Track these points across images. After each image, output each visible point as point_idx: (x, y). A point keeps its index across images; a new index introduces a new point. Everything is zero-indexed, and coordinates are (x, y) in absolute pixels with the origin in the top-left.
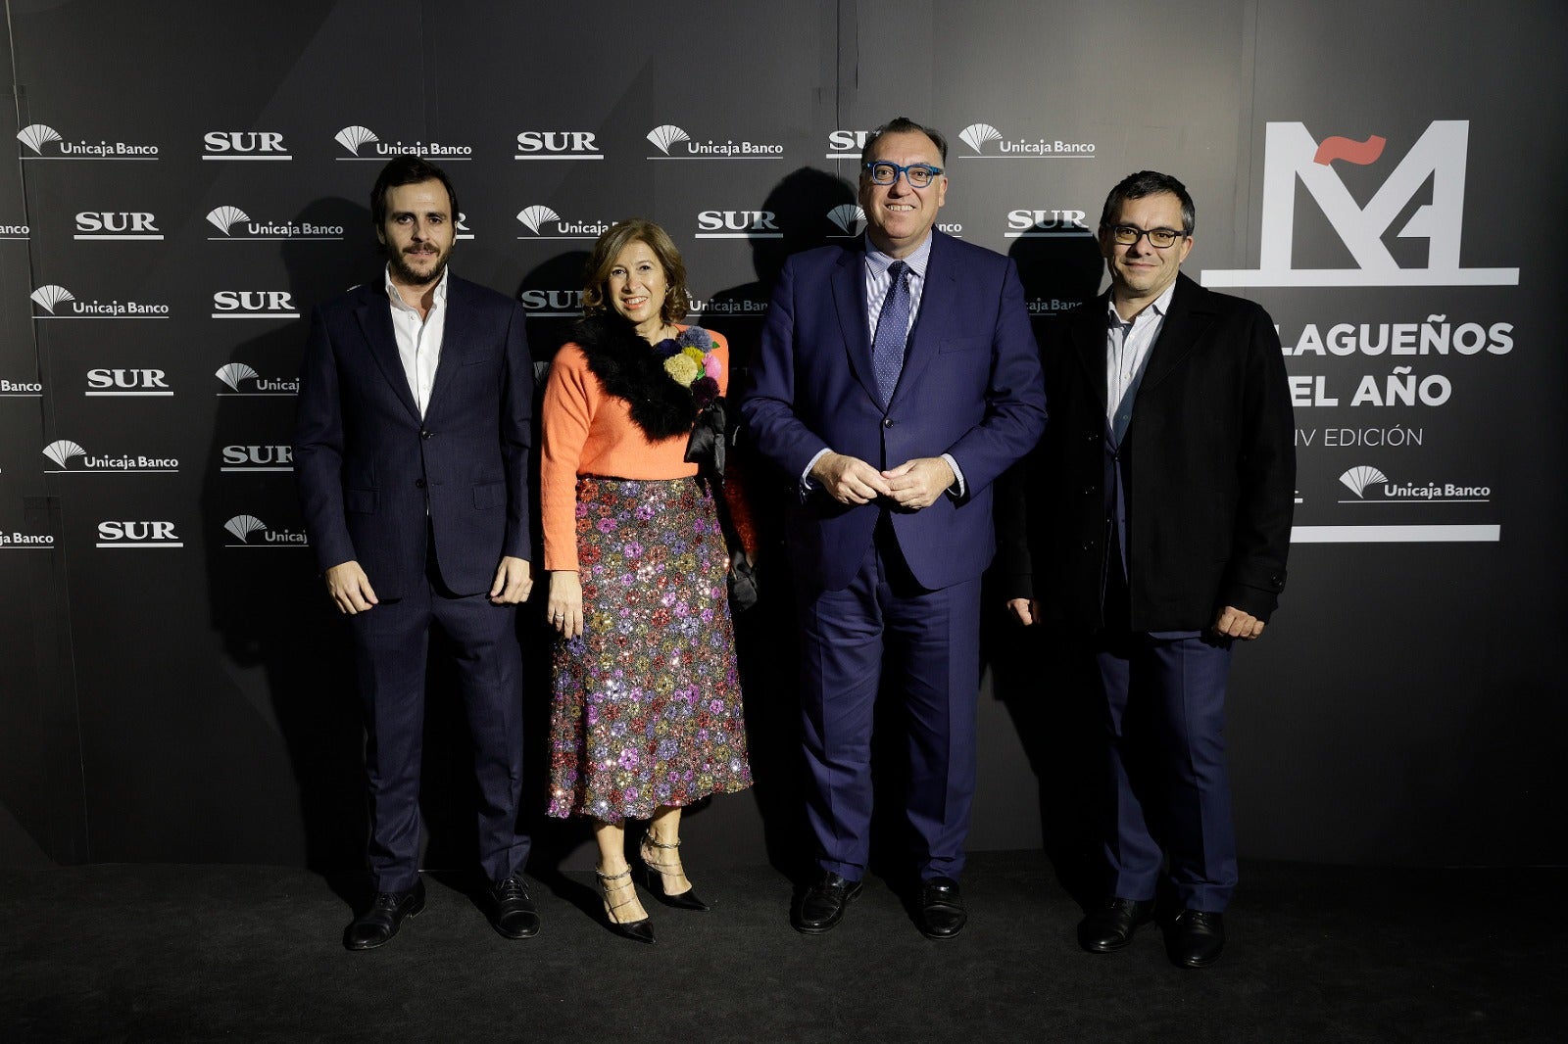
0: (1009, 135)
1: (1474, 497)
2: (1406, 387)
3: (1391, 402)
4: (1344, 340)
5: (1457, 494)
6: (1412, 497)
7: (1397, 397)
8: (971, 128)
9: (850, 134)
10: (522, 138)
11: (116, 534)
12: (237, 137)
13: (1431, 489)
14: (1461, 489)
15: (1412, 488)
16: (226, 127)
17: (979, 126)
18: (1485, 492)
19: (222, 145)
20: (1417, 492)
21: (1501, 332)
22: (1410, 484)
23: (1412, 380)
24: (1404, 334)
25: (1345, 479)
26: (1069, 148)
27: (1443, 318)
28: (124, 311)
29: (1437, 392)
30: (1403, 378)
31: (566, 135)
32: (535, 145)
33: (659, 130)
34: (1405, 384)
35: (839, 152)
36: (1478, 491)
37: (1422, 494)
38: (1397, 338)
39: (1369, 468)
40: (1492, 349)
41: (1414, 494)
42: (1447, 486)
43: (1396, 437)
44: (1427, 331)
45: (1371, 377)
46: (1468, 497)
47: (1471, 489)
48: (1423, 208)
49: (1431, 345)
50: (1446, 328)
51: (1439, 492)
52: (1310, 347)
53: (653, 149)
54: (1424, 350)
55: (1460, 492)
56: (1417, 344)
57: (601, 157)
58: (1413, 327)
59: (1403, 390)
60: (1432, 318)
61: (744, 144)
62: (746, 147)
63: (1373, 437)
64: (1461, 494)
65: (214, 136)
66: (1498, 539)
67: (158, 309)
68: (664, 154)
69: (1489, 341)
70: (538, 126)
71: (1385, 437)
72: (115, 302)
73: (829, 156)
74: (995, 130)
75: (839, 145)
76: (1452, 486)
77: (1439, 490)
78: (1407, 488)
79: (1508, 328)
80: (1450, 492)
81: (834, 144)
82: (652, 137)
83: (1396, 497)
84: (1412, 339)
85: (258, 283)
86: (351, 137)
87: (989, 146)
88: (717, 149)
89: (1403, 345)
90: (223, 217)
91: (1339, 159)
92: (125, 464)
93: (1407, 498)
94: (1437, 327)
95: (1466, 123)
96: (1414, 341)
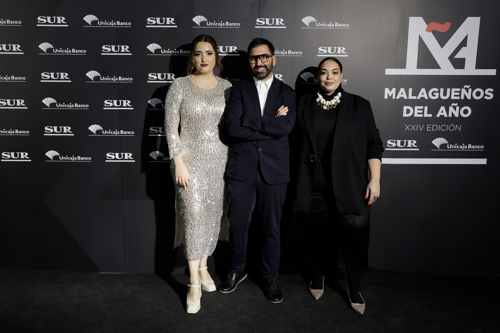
0: (319, 20)
1: (478, 149)
2: (455, 111)
3: (450, 115)
4: (435, 94)
5: (472, 148)
6: (457, 149)
7: (453, 114)
8: (306, 18)
9: (264, 19)
10: (149, 20)
11: (8, 156)
12: (49, 18)
13: (463, 146)
14: (474, 146)
15: (457, 145)
16: (45, 15)
17: (309, 17)
18: (482, 147)
19: (44, 21)
20: (458, 147)
21: (489, 92)
22: (456, 144)
23: (458, 108)
24: (455, 92)
25: (434, 142)
26: (340, 25)
27: (469, 86)
28: (10, 79)
29: (466, 112)
30: (455, 108)
31: (164, 18)
32: (153, 22)
33: (197, 17)
34: (455, 109)
35: (260, 26)
36: (480, 147)
37: (460, 148)
38: (453, 93)
39: (442, 139)
40: (486, 98)
41: (457, 148)
42: (469, 145)
43: (452, 128)
44: (464, 91)
45: (444, 107)
46: (476, 149)
47: (477, 146)
48: (463, 48)
49: (465, 96)
50: (470, 90)
51: (466, 147)
52: (423, 96)
53: (195, 24)
54: (462, 98)
55: (473, 147)
56: (460, 96)
57: (176, 27)
58: (459, 90)
59: (455, 112)
60: (465, 86)
61: (226, 22)
62: (227, 24)
63: (443, 128)
64: (474, 148)
65: (41, 18)
66: (486, 164)
67: (22, 78)
68: (198, 26)
69: (485, 95)
70: (155, 16)
71: (448, 128)
72: (7, 76)
73: (256, 27)
74: (314, 19)
75: (259, 23)
76: (471, 145)
77: (466, 146)
78: (455, 145)
79: (492, 90)
80: (470, 147)
81: (258, 23)
82: (194, 20)
83: (451, 149)
84: (458, 94)
85: (56, 70)
86: (89, 19)
87: (312, 24)
88: (217, 24)
89: (455, 96)
90: (44, 46)
91: (434, 30)
92: (11, 132)
93: (455, 149)
94: (467, 90)
95: (479, 18)
96: (459, 94)
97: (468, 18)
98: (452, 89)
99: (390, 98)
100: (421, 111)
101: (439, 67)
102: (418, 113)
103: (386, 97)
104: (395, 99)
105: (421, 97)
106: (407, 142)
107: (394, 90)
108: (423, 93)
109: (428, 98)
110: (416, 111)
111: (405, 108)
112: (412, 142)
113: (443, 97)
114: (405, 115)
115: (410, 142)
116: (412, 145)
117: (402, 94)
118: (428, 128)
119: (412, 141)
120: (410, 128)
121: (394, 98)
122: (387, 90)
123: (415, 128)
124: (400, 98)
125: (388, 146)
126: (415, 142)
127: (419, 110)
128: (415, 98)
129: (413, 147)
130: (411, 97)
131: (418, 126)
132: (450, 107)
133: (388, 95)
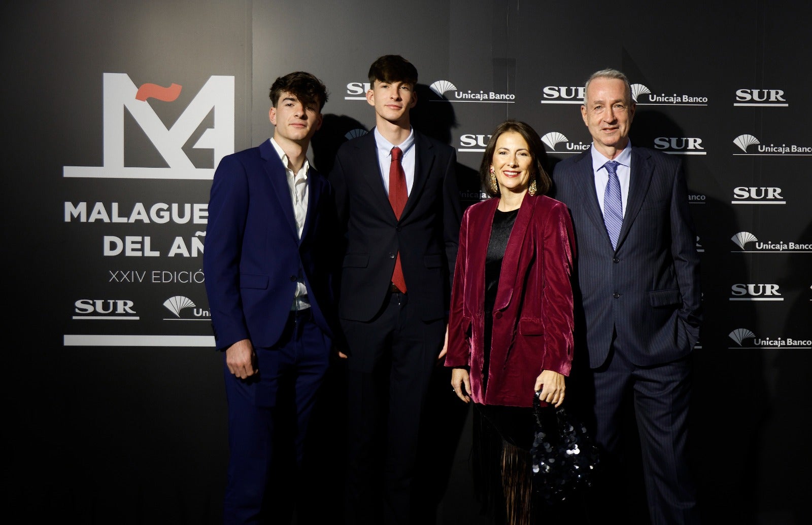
97: (213, 77)
98: (194, 205)
99: (75, 220)
100: (138, 246)
101: (165, 165)
102: (133, 250)
103: (68, 219)
104: (87, 223)
105: (136, 220)
106: (115, 305)
107: (83, 206)
108: (139, 212)
109: (149, 222)
110: (129, 246)
111: (107, 240)
112: (125, 304)
113: (177, 220)
114: (107, 252)
115: (120, 303)
116: (125, 310)
117: (99, 213)
118: (153, 277)
119: (124, 302)
120: (119, 276)
121: (83, 219)
122: (68, 206)
123: (129, 276)
124: (97, 220)
125: (77, 311)
126: (130, 304)
127: (133, 242)
128: (124, 220)
129: (127, 314)
130: (116, 219)
131: (135, 274)
132: (193, 239)
133: (72, 215)
